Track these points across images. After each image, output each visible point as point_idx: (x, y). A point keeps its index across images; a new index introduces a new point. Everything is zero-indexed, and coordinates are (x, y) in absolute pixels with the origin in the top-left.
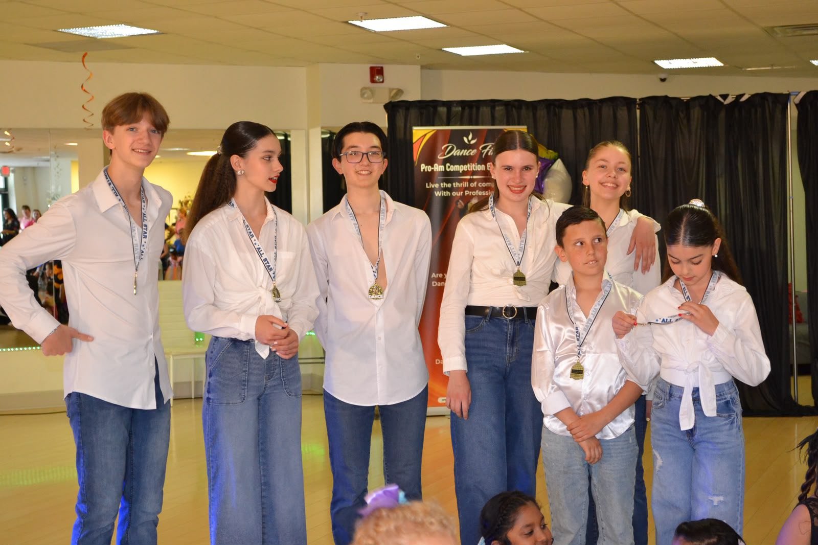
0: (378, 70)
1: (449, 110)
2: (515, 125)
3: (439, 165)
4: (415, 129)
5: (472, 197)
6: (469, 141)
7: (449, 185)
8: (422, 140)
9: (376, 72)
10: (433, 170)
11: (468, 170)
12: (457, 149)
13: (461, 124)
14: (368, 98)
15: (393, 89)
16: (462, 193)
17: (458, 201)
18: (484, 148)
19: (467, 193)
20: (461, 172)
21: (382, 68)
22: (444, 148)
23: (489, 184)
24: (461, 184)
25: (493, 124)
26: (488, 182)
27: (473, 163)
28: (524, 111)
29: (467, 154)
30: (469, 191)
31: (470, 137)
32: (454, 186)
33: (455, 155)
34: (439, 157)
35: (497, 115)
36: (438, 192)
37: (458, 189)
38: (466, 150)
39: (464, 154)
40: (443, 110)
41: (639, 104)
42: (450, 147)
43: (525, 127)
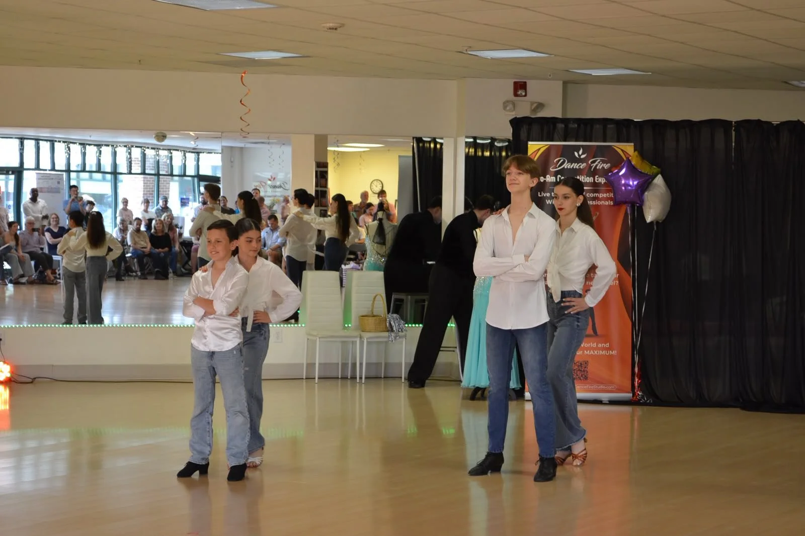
0: (521, 85)
1: (566, 126)
2: (623, 142)
3: (551, 177)
4: (530, 143)
6: (580, 156)
8: (537, 153)
9: (520, 87)
10: (545, 181)
12: (567, 163)
13: (576, 140)
14: (510, 111)
15: (536, 103)
18: (594, 162)
21: (525, 83)
22: (556, 161)
23: (596, 194)
25: (605, 141)
26: (597, 193)
27: (582, 175)
28: (632, 129)
29: (577, 167)
31: (581, 152)
33: (566, 167)
34: (552, 170)
35: (608, 132)
36: (549, 201)
38: (576, 164)
39: (575, 167)
40: (561, 126)
41: (735, 126)
42: (562, 160)
43: (633, 144)
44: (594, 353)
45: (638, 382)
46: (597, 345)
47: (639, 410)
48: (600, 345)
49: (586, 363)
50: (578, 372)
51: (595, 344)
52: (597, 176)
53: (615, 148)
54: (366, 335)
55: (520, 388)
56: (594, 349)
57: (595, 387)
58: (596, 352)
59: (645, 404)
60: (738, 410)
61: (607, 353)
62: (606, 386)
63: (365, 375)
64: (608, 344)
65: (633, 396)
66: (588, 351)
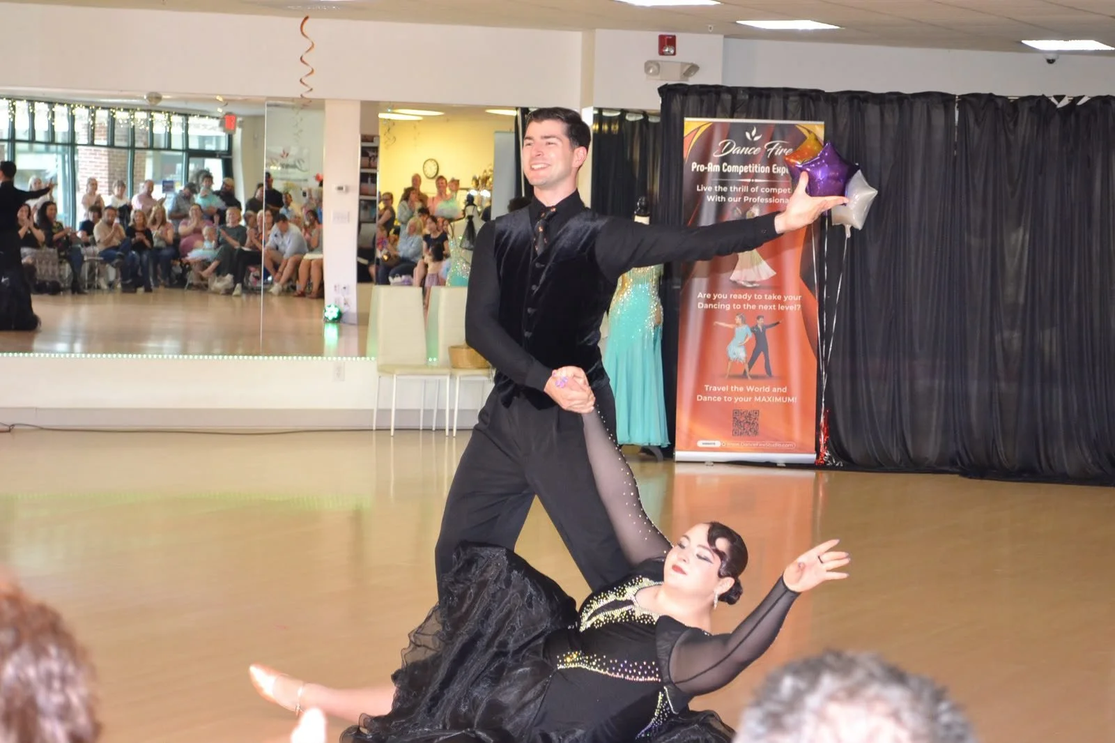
0: (668, 39)
1: (734, 98)
2: (811, 120)
3: (714, 164)
4: (687, 120)
5: (751, 204)
6: (752, 138)
7: (725, 189)
8: (695, 134)
9: (667, 42)
10: (706, 171)
11: (748, 172)
12: (736, 147)
13: (747, 117)
14: (656, 73)
15: (689, 64)
16: (740, 198)
17: (735, 208)
18: (771, 146)
19: (746, 199)
20: (740, 173)
21: (674, 37)
22: (721, 145)
23: (774, 189)
24: (740, 188)
25: (785, 118)
27: (755, 164)
28: (822, 104)
29: (749, 153)
30: (749, 197)
31: (754, 133)
32: (731, 190)
33: (733, 153)
34: (716, 155)
35: (791, 107)
36: (711, 197)
37: (736, 194)
38: (748, 148)
39: (745, 153)
40: (727, 97)
41: (959, 102)
42: (728, 144)
43: (823, 123)
44: (767, 400)
45: (824, 438)
46: (771, 389)
47: (825, 476)
48: (775, 390)
49: (756, 413)
50: (746, 425)
51: (769, 388)
52: (774, 165)
53: (800, 128)
54: (460, 373)
55: (669, 445)
56: (766, 394)
57: (768, 444)
58: (769, 399)
59: (833, 468)
60: (957, 476)
61: (784, 400)
62: (782, 444)
63: (457, 427)
64: (786, 388)
65: (818, 458)
66: (760, 398)
